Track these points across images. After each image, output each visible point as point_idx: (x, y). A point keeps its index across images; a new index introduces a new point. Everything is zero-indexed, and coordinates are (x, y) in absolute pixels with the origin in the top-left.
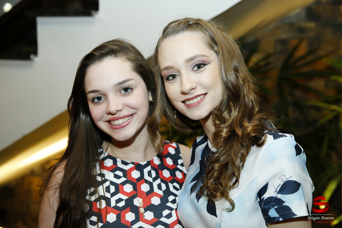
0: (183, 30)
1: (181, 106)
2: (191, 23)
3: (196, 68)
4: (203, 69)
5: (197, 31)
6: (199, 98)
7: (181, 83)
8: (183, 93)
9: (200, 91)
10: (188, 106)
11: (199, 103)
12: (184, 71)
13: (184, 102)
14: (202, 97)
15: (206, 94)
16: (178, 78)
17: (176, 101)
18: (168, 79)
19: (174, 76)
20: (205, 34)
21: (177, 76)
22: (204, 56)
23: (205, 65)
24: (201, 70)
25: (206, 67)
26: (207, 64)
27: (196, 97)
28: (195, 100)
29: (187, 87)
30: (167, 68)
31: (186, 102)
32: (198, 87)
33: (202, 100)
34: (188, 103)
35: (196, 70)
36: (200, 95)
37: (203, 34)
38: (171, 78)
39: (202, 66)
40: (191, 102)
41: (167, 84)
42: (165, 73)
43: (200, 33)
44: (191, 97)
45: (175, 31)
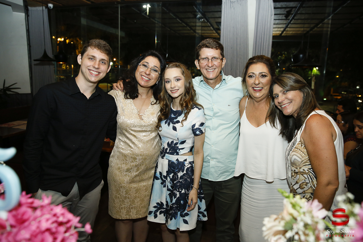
1: (169, 92)
2: (177, 65)
5: (179, 68)
6: (176, 91)
7: (171, 84)
8: (171, 88)
9: (177, 88)
10: (172, 92)
11: (176, 92)
12: (172, 81)
13: (171, 91)
15: (179, 89)
16: (170, 83)
17: (168, 90)
18: (167, 82)
19: (169, 82)
20: (181, 70)
22: (180, 77)
23: (180, 80)
27: (175, 90)
28: (175, 91)
29: (173, 86)
30: (167, 79)
32: (177, 87)
33: (177, 91)
34: (172, 91)
35: (177, 81)
36: (176, 90)
38: (168, 82)
40: (173, 91)
41: (166, 83)
42: (166, 80)
44: (174, 90)
45: (172, 67)
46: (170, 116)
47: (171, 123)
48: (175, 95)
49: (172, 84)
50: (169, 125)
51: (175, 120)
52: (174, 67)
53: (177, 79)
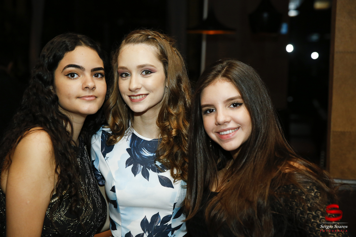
0: (142, 41)
1: (126, 98)
2: (150, 37)
3: (144, 73)
4: (149, 75)
5: (152, 45)
6: (141, 97)
7: (130, 82)
8: (130, 90)
9: (143, 91)
10: (132, 100)
11: (140, 100)
12: (134, 74)
13: (129, 96)
14: (143, 96)
15: (147, 94)
16: (129, 78)
17: (124, 94)
18: (121, 75)
19: (127, 75)
20: (158, 48)
21: (129, 76)
22: (153, 66)
23: (151, 72)
24: (147, 76)
25: (152, 74)
26: (153, 73)
27: (139, 95)
28: (138, 98)
29: (134, 86)
30: (123, 68)
31: (131, 97)
32: (143, 89)
33: (143, 99)
34: (133, 98)
35: (144, 75)
36: (142, 95)
37: (156, 48)
38: (124, 75)
39: (150, 73)
40: (135, 98)
41: (120, 78)
42: (121, 70)
43: (154, 47)
44: (136, 94)
45: (136, 41)
46: (141, 155)
47: (150, 172)
48: (138, 108)
49: (134, 80)
50: (146, 175)
51: (158, 164)
53: (146, 71)
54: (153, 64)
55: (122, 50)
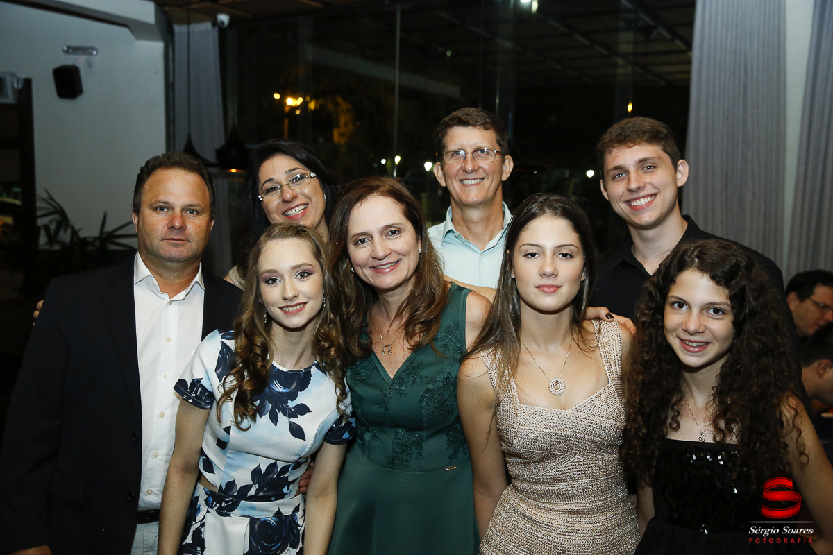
47: (280, 414)
48: (294, 321)
49: (288, 287)
51: (291, 404)
52: (292, 236)
53: (300, 273)
54: (311, 263)
55: (265, 249)
